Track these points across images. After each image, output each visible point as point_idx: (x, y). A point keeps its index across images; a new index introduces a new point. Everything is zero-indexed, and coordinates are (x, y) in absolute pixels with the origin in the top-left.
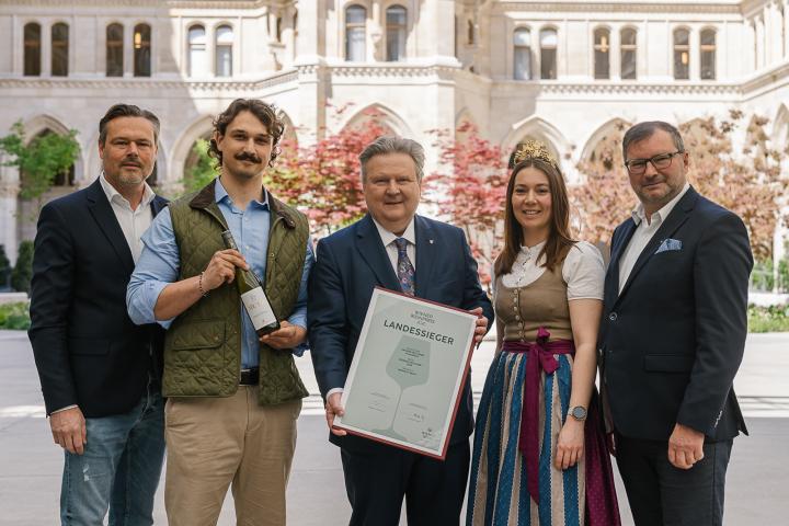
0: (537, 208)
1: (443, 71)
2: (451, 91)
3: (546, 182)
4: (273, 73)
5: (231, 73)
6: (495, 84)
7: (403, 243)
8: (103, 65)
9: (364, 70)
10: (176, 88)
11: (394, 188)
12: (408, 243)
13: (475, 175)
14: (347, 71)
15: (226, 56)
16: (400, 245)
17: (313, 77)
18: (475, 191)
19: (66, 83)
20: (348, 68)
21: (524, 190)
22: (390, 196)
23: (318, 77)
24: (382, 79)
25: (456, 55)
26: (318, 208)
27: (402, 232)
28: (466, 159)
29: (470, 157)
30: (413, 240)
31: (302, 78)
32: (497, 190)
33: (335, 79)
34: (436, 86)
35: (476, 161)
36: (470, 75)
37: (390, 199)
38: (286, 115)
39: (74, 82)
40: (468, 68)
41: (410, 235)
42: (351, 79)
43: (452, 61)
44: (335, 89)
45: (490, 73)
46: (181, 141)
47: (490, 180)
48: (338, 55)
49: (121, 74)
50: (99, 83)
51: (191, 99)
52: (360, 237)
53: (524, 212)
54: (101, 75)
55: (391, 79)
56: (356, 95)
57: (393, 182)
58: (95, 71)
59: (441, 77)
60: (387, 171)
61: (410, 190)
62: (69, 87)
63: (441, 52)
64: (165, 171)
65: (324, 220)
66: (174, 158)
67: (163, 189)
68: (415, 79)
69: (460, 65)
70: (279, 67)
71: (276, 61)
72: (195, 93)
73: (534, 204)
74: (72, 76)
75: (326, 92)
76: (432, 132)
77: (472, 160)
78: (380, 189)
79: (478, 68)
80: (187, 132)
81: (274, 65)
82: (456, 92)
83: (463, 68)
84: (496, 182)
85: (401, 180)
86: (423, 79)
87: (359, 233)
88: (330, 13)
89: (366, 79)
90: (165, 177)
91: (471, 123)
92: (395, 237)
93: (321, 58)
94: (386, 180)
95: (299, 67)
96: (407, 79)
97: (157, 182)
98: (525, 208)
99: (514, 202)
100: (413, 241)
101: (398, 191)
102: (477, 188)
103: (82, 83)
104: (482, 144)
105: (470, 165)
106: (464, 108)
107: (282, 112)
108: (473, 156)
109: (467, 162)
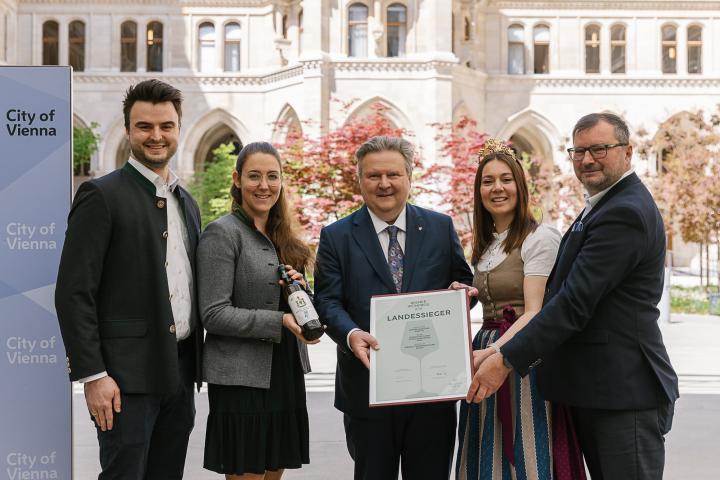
0: (504, 195)
1: (441, 66)
2: (449, 85)
3: (509, 171)
4: (279, 68)
5: (239, 69)
6: (490, 79)
7: (393, 230)
8: (118, 60)
9: (366, 65)
10: (187, 82)
11: (385, 182)
12: (399, 229)
14: (349, 66)
15: (235, 52)
16: (392, 232)
17: (318, 72)
19: (82, 77)
20: (350, 64)
21: (491, 180)
22: (382, 189)
23: (322, 72)
24: (384, 74)
25: (453, 51)
26: (326, 197)
27: (394, 221)
28: (467, 150)
29: (470, 150)
31: (307, 73)
33: (338, 74)
34: (434, 80)
36: (466, 69)
37: (382, 193)
38: (291, 108)
39: (90, 77)
40: (464, 63)
41: (401, 223)
42: (353, 74)
43: (450, 57)
44: (338, 82)
45: (484, 67)
48: (341, 51)
49: (134, 69)
50: (113, 77)
51: (202, 93)
52: (356, 225)
53: (493, 200)
54: (116, 71)
55: (391, 74)
56: (357, 90)
57: (384, 177)
58: (110, 67)
59: (439, 72)
60: (378, 168)
61: (400, 185)
62: (85, 81)
63: (439, 48)
65: (333, 208)
68: (414, 74)
69: (457, 60)
70: (285, 62)
71: (282, 57)
72: (206, 88)
73: (501, 191)
74: (88, 71)
75: (329, 85)
76: (433, 125)
77: (472, 152)
78: (373, 183)
79: (474, 63)
80: (198, 125)
81: (280, 61)
82: (453, 86)
83: (459, 63)
85: (391, 175)
86: (422, 74)
88: (334, 11)
89: (368, 74)
91: (469, 117)
93: (326, 54)
94: (378, 175)
95: (304, 62)
96: (406, 75)
98: (494, 196)
99: (482, 192)
100: (404, 229)
101: (389, 185)
103: (97, 77)
104: (481, 137)
105: (471, 157)
106: (461, 102)
107: (288, 105)
108: (474, 148)
109: (468, 154)
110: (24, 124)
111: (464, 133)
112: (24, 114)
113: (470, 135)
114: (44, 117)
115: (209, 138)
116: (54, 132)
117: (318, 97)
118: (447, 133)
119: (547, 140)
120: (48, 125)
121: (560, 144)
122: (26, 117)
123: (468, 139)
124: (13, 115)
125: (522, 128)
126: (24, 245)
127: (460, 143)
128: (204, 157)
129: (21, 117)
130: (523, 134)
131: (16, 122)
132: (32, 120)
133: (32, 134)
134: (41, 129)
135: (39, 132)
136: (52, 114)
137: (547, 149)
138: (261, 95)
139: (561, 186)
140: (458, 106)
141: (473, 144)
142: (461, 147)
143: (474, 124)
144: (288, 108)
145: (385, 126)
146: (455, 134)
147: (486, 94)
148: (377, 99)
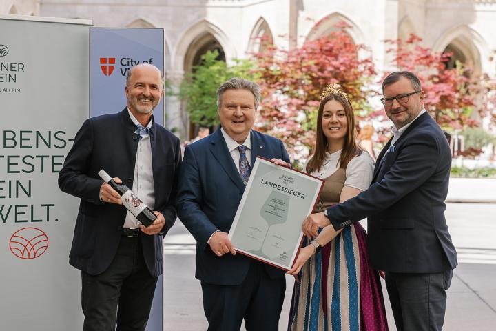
0: (338, 125)
3: (343, 109)
7: (243, 149)
12: (247, 148)
13: (421, 74)
21: (329, 114)
22: (237, 117)
28: (413, 62)
29: (416, 61)
32: (437, 86)
35: (421, 64)
38: (265, 21)
46: (182, 41)
47: (431, 78)
53: (330, 129)
60: (235, 101)
61: (250, 113)
64: (169, 63)
66: (177, 53)
67: (168, 77)
73: (337, 122)
76: (386, 41)
77: (418, 62)
80: (187, 33)
82: (399, 3)
84: (436, 80)
85: (244, 107)
90: (169, 68)
91: (416, 35)
92: (238, 145)
98: (331, 126)
99: (323, 123)
100: (250, 148)
104: (426, 50)
105: (416, 67)
106: (406, 17)
107: (261, 18)
108: (419, 60)
109: (414, 64)
111: (411, 47)
113: (416, 49)
115: (197, 44)
118: (395, 47)
119: (478, 50)
121: (489, 55)
123: (414, 52)
125: (456, 39)
127: (407, 55)
128: (191, 60)
130: (457, 44)
137: (476, 56)
138: (239, 10)
139: (489, 90)
140: (403, 20)
141: (419, 55)
142: (408, 58)
143: (420, 40)
144: (262, 21)
145: (347, 42)
146: (403, 47)
147: (426, 10)
148: (336, 14)
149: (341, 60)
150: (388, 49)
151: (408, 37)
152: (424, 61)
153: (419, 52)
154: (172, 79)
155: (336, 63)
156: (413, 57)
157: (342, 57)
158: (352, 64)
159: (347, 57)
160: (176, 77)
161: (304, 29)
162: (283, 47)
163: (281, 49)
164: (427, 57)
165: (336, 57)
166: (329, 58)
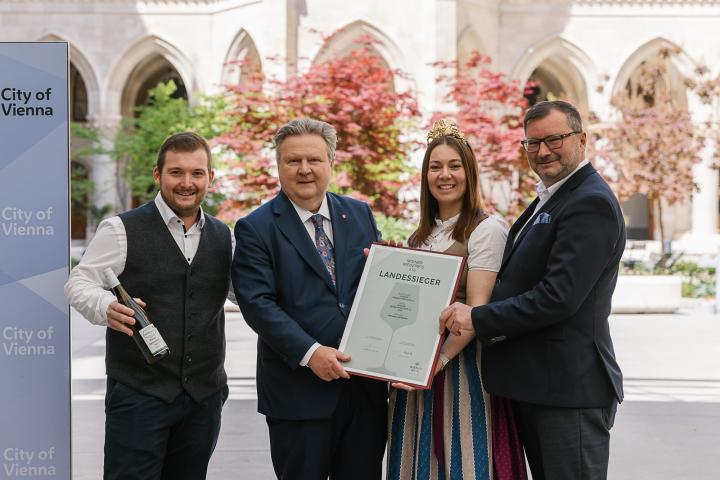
0: (452, 182)
7: (319, 219)
11: (306, 167)
12: (324, 218)
13: (488, 114)
18: (490, 134)
21: (438, 166)
22: (302, 175)
28: (478, 95)
29: (482, 93)
30: (327, 216)
32: (515, 132)
35: (490, 98)
38: (248, 35)
46: (117, 69)
47: (506, 119)
52: (277, 215)
53: (440, 187)
60: (299, 152)
61: (321, 171)
64: (98, 103)
66: (110, 88)
67: (96, 125)
73: (448, 178)
75: (298, 8)
76: (436, 64)
77: (485, 96)
78: (292, 169)
80: (125, 56)
84: (514, 123)
85: (312, 160)
87: (276, 211)
90: (98, 111)
91: (482, 53)
92: (311, 214)
94: (298, 160)
97: (88, 117)
98: (441, 183)
99: (429, 177)
100: (329, 217)
102: (492, 131)
104: (497, 77)
105: (482, 103)
106: (468, 26)
107: (242, 30)
108: (487, 92)
109: (479, 99)
110: (20, 104)
111: (475, 73)
112: (19, 93)
113: (482, 75)
114: (40, 96)
115: (141, 72)
116: (50, 111)
117: (282, 20)
118: (451, 72)
119: (581, 76)
120: (44, 104)
121: (597, 84)
122: (22, 96)
123: (479, 80)
124: (8, 94)
125: (547, 60)
126: (20, 231)
127: (470, 85)
128: (133, 98)
129: (17, 96)
130: (548, 68)
131: (12, 101)
132: (27, 100)
133: (27, 114)
134: (37, 109)
135: (36, 111)
136: (48, 93)
137: (580, 87)
138: (207, 18)
139: (598, 137)
140: (464, 32)
141: (486, 86)
142: (470, 90)
143: (489, 60)
144: (243, 35)
145: (375, 65)
146: (463, 74)
147: (501, 15)
148: (359, 23)
149: (365, 94)
150: (437, 77)
151: (470, 57)
152: (495, 95)
153: (486, 81)
154: (102, 128)
155: (357, 99)
156: (479, 88)
157: (366, 90)
158: (382, 100)
159: (374, 89)
160: (109, 125)
161: (309, 48)
162: (274, 76)
163: (272, 79)
164: (499, 88)
165: (357, 89)
166: (347, 91)
